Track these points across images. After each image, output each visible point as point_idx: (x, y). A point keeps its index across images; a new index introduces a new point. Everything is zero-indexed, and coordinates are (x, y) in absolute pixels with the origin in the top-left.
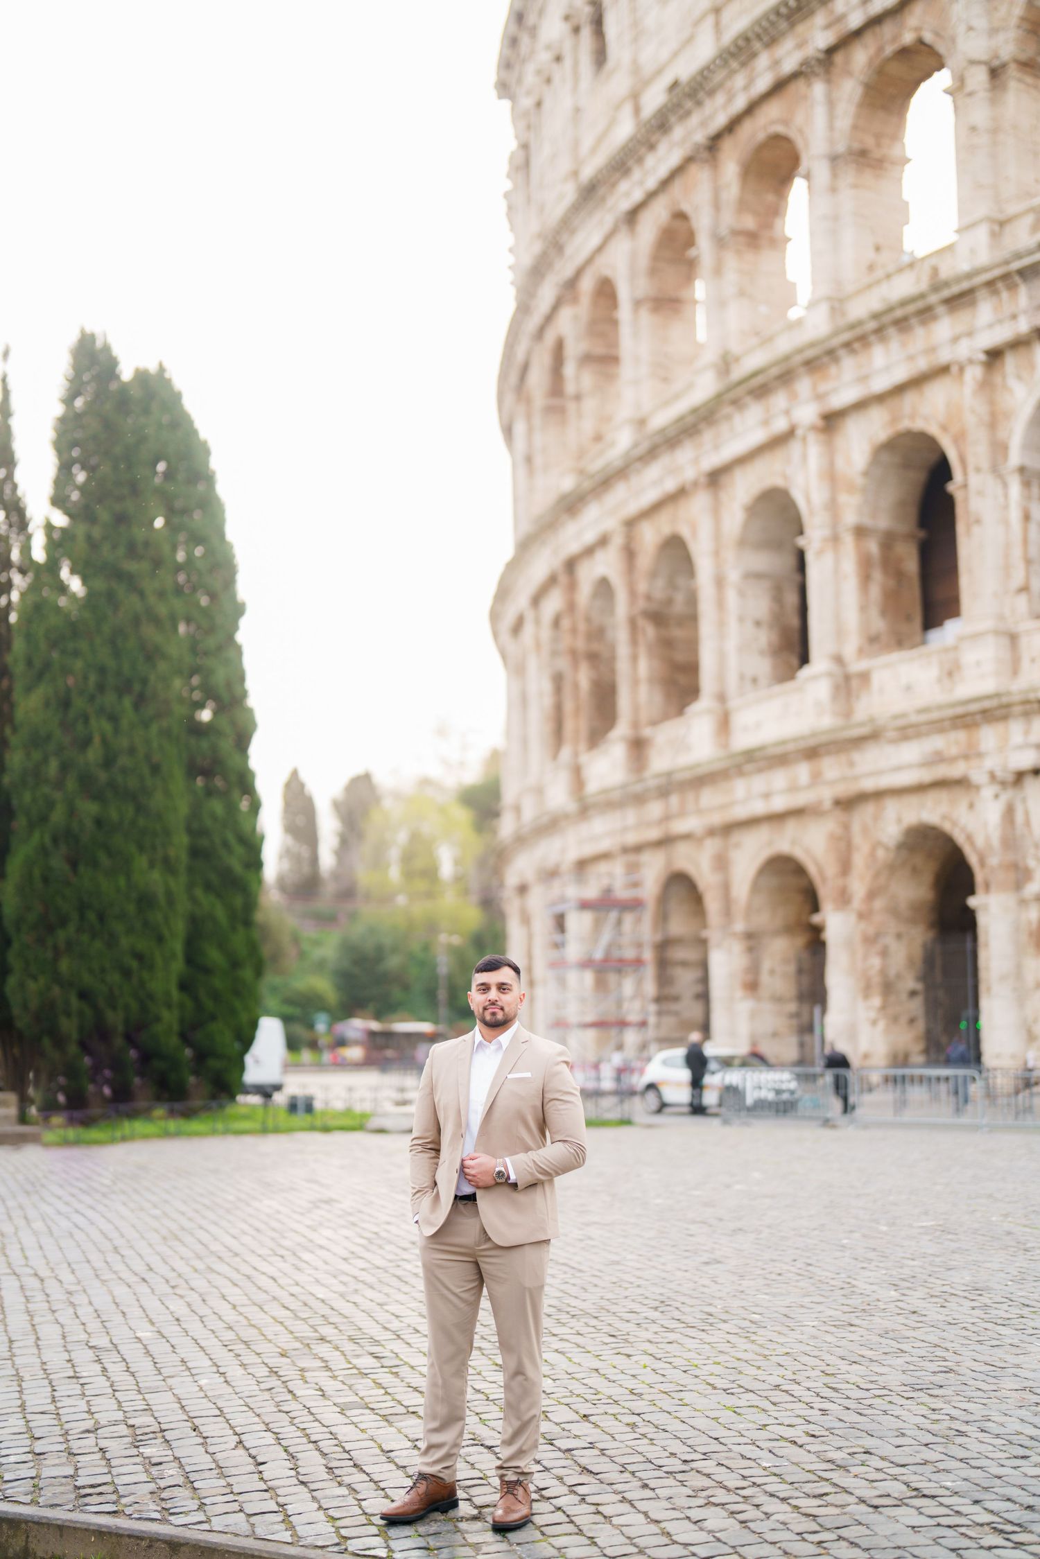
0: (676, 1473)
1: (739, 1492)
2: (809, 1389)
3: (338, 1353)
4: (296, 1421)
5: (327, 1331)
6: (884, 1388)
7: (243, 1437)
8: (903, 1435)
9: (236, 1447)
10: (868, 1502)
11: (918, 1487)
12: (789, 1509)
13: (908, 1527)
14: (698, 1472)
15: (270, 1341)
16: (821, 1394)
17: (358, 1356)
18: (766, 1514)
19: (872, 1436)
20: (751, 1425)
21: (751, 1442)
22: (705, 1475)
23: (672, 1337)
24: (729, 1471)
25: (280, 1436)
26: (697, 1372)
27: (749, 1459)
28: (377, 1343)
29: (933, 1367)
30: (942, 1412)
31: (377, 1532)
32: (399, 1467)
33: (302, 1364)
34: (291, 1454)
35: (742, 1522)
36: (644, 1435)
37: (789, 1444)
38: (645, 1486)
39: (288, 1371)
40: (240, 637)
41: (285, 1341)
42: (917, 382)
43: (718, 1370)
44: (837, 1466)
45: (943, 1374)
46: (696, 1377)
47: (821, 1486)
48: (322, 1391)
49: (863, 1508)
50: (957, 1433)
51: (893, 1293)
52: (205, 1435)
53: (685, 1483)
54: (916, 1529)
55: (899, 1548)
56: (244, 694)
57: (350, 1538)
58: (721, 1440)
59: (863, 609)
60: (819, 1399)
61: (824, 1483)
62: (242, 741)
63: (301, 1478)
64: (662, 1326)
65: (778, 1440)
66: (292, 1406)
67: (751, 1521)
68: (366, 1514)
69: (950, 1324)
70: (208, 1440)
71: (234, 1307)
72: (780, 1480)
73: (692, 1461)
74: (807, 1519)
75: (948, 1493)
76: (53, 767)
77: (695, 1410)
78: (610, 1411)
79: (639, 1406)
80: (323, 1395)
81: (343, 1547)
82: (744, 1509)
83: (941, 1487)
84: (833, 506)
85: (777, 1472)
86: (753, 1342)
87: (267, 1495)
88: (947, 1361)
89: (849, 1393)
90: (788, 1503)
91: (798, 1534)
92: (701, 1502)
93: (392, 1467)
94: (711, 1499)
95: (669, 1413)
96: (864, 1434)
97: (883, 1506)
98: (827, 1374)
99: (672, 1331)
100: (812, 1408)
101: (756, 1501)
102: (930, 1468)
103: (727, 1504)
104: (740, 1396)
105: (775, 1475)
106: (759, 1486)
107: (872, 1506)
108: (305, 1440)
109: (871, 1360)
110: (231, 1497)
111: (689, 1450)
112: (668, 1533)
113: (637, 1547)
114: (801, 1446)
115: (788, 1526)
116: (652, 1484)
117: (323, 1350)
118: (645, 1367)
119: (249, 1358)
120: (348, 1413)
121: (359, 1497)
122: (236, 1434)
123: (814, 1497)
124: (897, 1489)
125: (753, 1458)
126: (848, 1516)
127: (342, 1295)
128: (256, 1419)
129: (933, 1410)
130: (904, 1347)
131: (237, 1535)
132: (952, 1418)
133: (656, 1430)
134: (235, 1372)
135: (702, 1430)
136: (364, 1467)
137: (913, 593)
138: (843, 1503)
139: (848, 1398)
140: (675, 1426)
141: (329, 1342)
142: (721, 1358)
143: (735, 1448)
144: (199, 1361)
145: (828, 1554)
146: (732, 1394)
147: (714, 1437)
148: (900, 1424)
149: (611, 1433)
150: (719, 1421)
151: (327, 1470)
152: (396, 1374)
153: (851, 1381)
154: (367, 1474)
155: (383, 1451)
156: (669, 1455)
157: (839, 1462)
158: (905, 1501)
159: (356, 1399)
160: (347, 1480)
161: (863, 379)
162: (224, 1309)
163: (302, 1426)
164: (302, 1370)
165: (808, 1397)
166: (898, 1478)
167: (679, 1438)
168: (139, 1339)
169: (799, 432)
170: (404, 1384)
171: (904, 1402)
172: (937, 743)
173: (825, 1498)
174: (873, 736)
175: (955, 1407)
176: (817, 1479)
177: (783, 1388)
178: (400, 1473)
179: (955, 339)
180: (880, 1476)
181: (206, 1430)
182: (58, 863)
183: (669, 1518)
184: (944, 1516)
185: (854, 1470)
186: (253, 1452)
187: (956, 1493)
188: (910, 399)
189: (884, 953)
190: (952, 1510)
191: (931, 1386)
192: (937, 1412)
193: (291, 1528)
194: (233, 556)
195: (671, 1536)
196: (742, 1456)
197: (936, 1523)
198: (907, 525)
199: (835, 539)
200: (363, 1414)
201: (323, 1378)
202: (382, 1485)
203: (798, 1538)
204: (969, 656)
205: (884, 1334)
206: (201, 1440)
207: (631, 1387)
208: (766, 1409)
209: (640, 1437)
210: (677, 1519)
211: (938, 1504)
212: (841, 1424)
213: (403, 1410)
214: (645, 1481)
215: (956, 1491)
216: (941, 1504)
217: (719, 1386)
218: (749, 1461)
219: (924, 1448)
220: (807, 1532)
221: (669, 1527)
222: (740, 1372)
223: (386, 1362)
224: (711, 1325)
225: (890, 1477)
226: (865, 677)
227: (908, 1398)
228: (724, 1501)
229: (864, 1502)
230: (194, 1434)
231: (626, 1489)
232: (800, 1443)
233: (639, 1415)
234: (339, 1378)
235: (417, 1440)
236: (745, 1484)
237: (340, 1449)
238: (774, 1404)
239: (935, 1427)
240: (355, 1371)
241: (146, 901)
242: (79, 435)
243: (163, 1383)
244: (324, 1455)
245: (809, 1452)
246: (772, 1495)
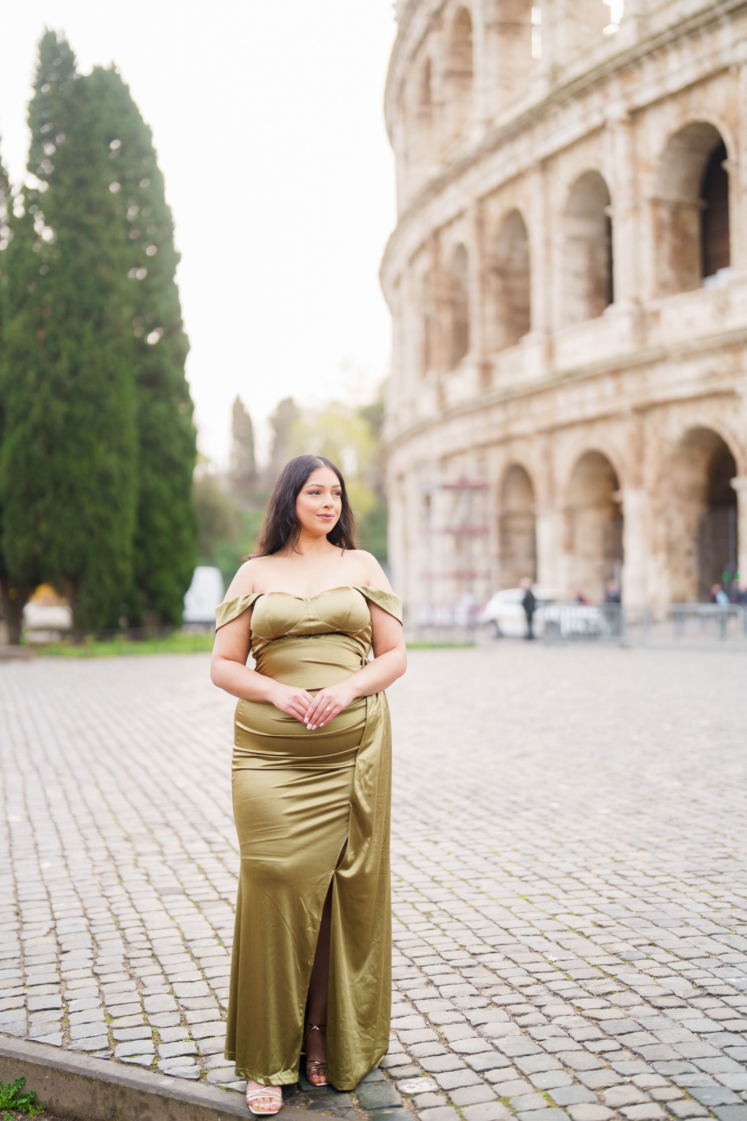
0: (462, 967)
1: (523, 990)
2: (598, 876)
3: (175, 838)
4: (113, 907)
5: (175, 817)
6: (669, 875)
7: (59, 923)
8: (687, 924)
9: (48, 933)
10: (652, 1003)
11: (703, 984)
12: (571, 1011)
13: (693, 1032)
14: (484, 966)
15: (119, 826)
16: (610, 882)
17: (192, 841)
18: (548, 1016)
19: (657, 926)
20: (541, 915)
21: (539, 933)
22: (491, 969)
23: (478, 824)
24: (515, 966)
25: (93, 923)
26: (497, 859)
27: (537, 951)
28: (214, 828)
29: (713, 853)
30: (723, 899)
31: (150, 1035)
32: (195, 958)
33: (140, 848)
34: (96, 942)
35: (522, 1027)
36: (437, 925)
37: (576, 936)
38: (430, 982)
39: (125, 857)
40: (178, 279)
41: (134, 827)
42: (702, 82)
43: (516, 856)
44: (623, 959)
45: (723, 861)
46: (495, 864)
47: (606, 984)
48: (148, 875)
49: (648, 1010)
50: (739, 922)
51: (676, 784)
52: (24, 920)
53: (470, 980)
54: (702, 1035)
55: (685, 1059)
56: (180, 323)
57: (121, 1042)
58: (511, 931)
59: (657, 261)
60: (607, 887)
61: (608, 980)
62: (180, 357)
63: (97, 970)
64: (471, 814)
65: (566, 931)
66: (117, 891)
67: (532, 1026)
68: (145, 1012)
69: (726, 811)
70: (26, 926)
71: (102, 793)
72: (565, 977)
73: (481, 954)
74: (589, 1024)
75: (733, 991)
76: (31, 376)
77: (490, 898)
78: (410, 900)
79: (438, 893)
80: (148, 881)
81: (111, 1052)
82: (526, 1012)
83: (726, 984)
84: (635, 184)
85: (563, 968)
86: (551, 829)
87: (56, 988)
88: (724, 847)
89: (637, 881)
90: (571, 1004)
91: (579, 1042)
92: (484, 1001)
93: (187, 957)
94: (495, 999)
95: (464, 901)
96: (650, 924)
97: (668, 1008)
98: (616, 861)
99: (479, 818)
100: (600, 896)
101: (539, 1002)
102: (712, 963)
103: (509, 1005)
104: (534, 883)
105: (561, 970)
106: (543, 983)
107: (656, 1007)
108: (114, 927)
109: (657, 847)
110: (21, 990)
111: (479, 941)
112: (446, 1039)
113: (411, 1056)
114: (588, 937)
115: (569, 1032)
116: (437, 980)
117: (163, 835)
118: (449, 854)
119: (96, 843)
120: (164, 899)
121: (145, 992)
122: (54, 919)
123: (598, 995)
124: (682, 987)
125: (540, 950)
126: (632, 1018)
127: (198, 784)
128: (78, 904)
129: (715, 897)
130: (688, 834)
131: (9, 1035)
132: (734, 906)
133: (450, 919)
134: (77, 856)
135: (494, 919)
136: (160, 958)
137: (695, 251)
138: (628, 1004)
139: (635, 885)
140: (469, 916)
141: (171, 827)
142: (521, 845)
143: (524, 940)
144: (49, 844)
145: (610, 1068)
146: (527, 881)
147: (505, 927)
148: (684, 913)
149: (406, 922)
150: (512, 909)
151: (124, 961)
152: (220, 860)
153: (639, 868)
154: (161, 966)
155: (184, 940)
156: (458, 947)
157: (624, 956)
158: (690, 1001)
159: (177, 885)
160: (139, 972)
161: (661, 80)
162: (92, 795)
163: (116, 912)
164: (139, 854)
165: (598, 884)
166: (684, 973)
167: (471, 929)
168: (7, 823)
169: (609, 125)
170: (225, 870)
171: (688, 889)
172: (711, 363)
173: (610, 998)
174: (662, 358)
175: (735, 895)
176: (602, 975)
177: (575, 875)
178: (193, 965)
179: (735, 44)
180: (665, 971)
181: (27, 915)
182: (37, 449)
183: (448, 1022)
184: (730, 1019)
185: (640, 964)
186: (61, 939)
187: (741, 991)
188: (697, 96)
189: (669, 522)
190: (738, 1011)
191: (712, 873)
192: (718, 899)
193: (66, 1028)
194: (171, 216)
195: (448, 1042)
196: (530, 948)
197: (722, 1029)
198: (691, 197)
199: (635, 209)
200: (177, 901)
201: (152, 862)
202: (171, 979)
203: (579, 1047)
204: (738, 297)
205: (669, 821)
206: (17, 926)
207: (433, 874)
208: (557, 897)
209: (433, 927)
210: (457, 1023)
211: (723, 1004)
212: (628, 914)
213: (215, 896)
214: (430, 977)
215: (741, 988)
216: (727, 1005)
217: (515, 873)
218: (537, 954)
219: (707, 938)
220: (588, 1040)
221: (447, 1031)
222: (536, 860)
223: (216, 848)
224: (515, 812)
225: (674, 973)
226: (656, 315)
227: (691, 885)
228: (506, 1002)
229: (648, 1002)
230: (15, 918)
231: (411, 987)
232: (587, 934)
233: (436, 903)
234: (170, 863)
235: (220, 928)
236: (530, 980)
237: (144, 938)
238: (565, 892)
239: (716, 916)
240: (185, 856)
241: (105, 479)
242: (45, 115)
243: (9, 866)
244: (127, 943)
245: (596, 943)
246: (555, 994)
